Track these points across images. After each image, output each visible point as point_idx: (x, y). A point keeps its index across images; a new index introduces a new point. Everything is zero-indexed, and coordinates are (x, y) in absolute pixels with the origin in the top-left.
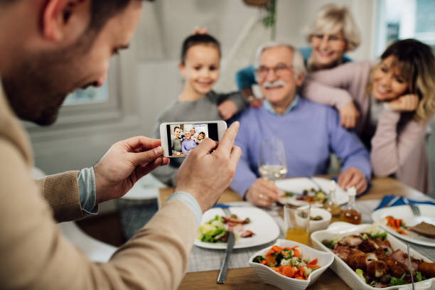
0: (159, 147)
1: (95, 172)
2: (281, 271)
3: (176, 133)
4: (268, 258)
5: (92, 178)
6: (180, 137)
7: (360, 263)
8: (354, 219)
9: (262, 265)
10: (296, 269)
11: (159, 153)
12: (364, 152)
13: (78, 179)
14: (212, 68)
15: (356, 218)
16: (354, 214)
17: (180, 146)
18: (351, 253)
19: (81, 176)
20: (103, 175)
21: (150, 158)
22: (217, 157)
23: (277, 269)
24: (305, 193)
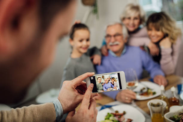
14: (88, 40)
15: (177, 101)
16: (176, 100)
17: (102, 87)
24: (141, 91)
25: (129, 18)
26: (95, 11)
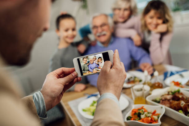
0: (75, 72)
1: (43, 94)
2: (143, 121)
3: (84, 61)
4: (133, 117)
5: (42, 98)
6: (87, 63)
7: (178, 107)
8: (160, 86)
9: (132, 121)
10: (150, 118)
11: (75, 76)
12: (147, 55)
13: (34, 101)
14: (74, 30)
17: (88, 68)
18: (170, 103)
19: (35, 98)
20: (48, 95)
21: (71, 79)
22: (117, 69)
23: (141, 121)
24: (129, 80)
25: (120, 9)
26: (85, 6)
